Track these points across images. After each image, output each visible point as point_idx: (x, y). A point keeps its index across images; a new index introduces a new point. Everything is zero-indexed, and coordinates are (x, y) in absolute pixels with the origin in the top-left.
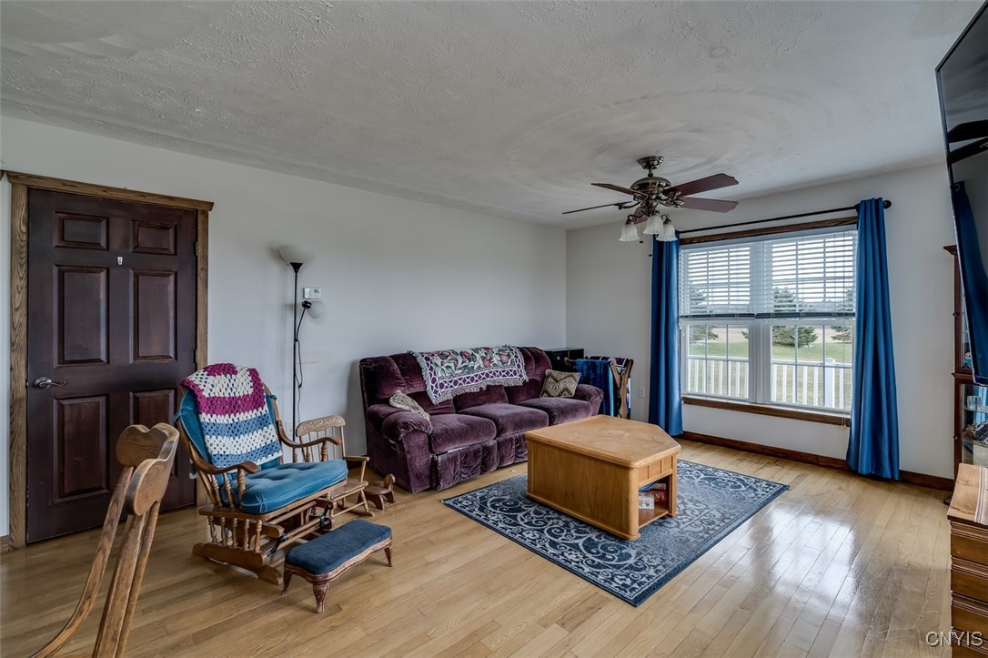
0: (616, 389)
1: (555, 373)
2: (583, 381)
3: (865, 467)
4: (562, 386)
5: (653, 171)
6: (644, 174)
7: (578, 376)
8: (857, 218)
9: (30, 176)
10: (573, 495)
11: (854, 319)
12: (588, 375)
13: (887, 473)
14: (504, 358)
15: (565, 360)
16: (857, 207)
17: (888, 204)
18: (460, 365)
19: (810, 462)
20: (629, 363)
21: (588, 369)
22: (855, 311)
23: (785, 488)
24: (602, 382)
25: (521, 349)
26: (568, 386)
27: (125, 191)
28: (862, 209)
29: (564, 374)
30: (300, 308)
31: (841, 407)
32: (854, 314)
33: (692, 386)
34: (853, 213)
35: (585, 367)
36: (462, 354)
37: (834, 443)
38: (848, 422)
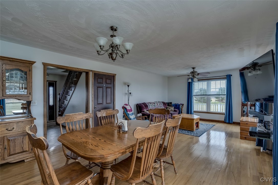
0: (181, 110)
1: (169, 107)
2: (174, 108)
3: (227, 122)
4: (171, 109)
5: (194, 70)
6: (193, 70)
7: (173, 107)
8: (226, 78)
9: (94, 71)
10: (183, 126)
11: (226, 96)
12: (175, 107)
13: (231, 122)
14: (160, 104)
15: (169, 104)
16: (226, 76)
17: (232, 75)
18: (153, 105)
19: (218, 122)
20: (183, 105)
21: (175, 106)
22: (226, 94)
23: (215, 125)
24: (179, 108)
25: (162, 102)
26: (172, 109)
27: (105, 73)
28: (227, 76)
29: (171, 107)
30: (129, 94)
31: (224, 112)
32: (226, 95)
33: (196, 109)
34: (226, 77)
35: (174, 106)
36: (153, 103)
37: (222, 118)
38: (224, 114)
